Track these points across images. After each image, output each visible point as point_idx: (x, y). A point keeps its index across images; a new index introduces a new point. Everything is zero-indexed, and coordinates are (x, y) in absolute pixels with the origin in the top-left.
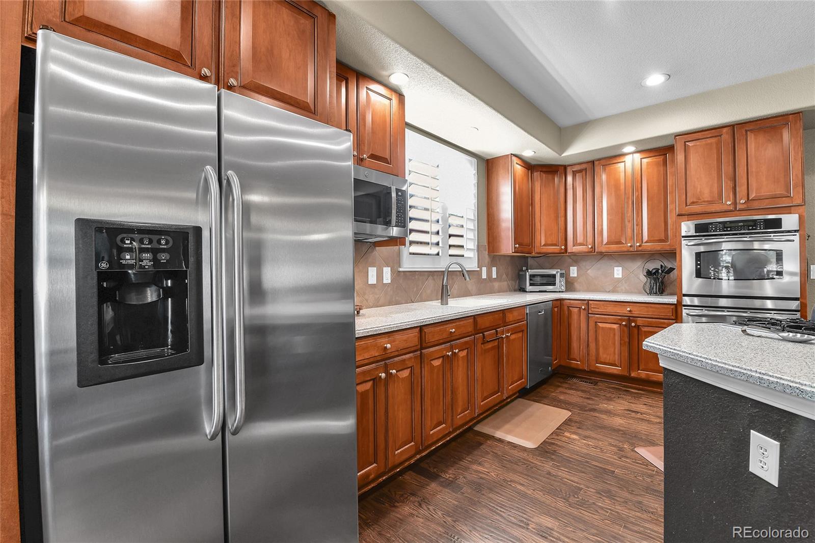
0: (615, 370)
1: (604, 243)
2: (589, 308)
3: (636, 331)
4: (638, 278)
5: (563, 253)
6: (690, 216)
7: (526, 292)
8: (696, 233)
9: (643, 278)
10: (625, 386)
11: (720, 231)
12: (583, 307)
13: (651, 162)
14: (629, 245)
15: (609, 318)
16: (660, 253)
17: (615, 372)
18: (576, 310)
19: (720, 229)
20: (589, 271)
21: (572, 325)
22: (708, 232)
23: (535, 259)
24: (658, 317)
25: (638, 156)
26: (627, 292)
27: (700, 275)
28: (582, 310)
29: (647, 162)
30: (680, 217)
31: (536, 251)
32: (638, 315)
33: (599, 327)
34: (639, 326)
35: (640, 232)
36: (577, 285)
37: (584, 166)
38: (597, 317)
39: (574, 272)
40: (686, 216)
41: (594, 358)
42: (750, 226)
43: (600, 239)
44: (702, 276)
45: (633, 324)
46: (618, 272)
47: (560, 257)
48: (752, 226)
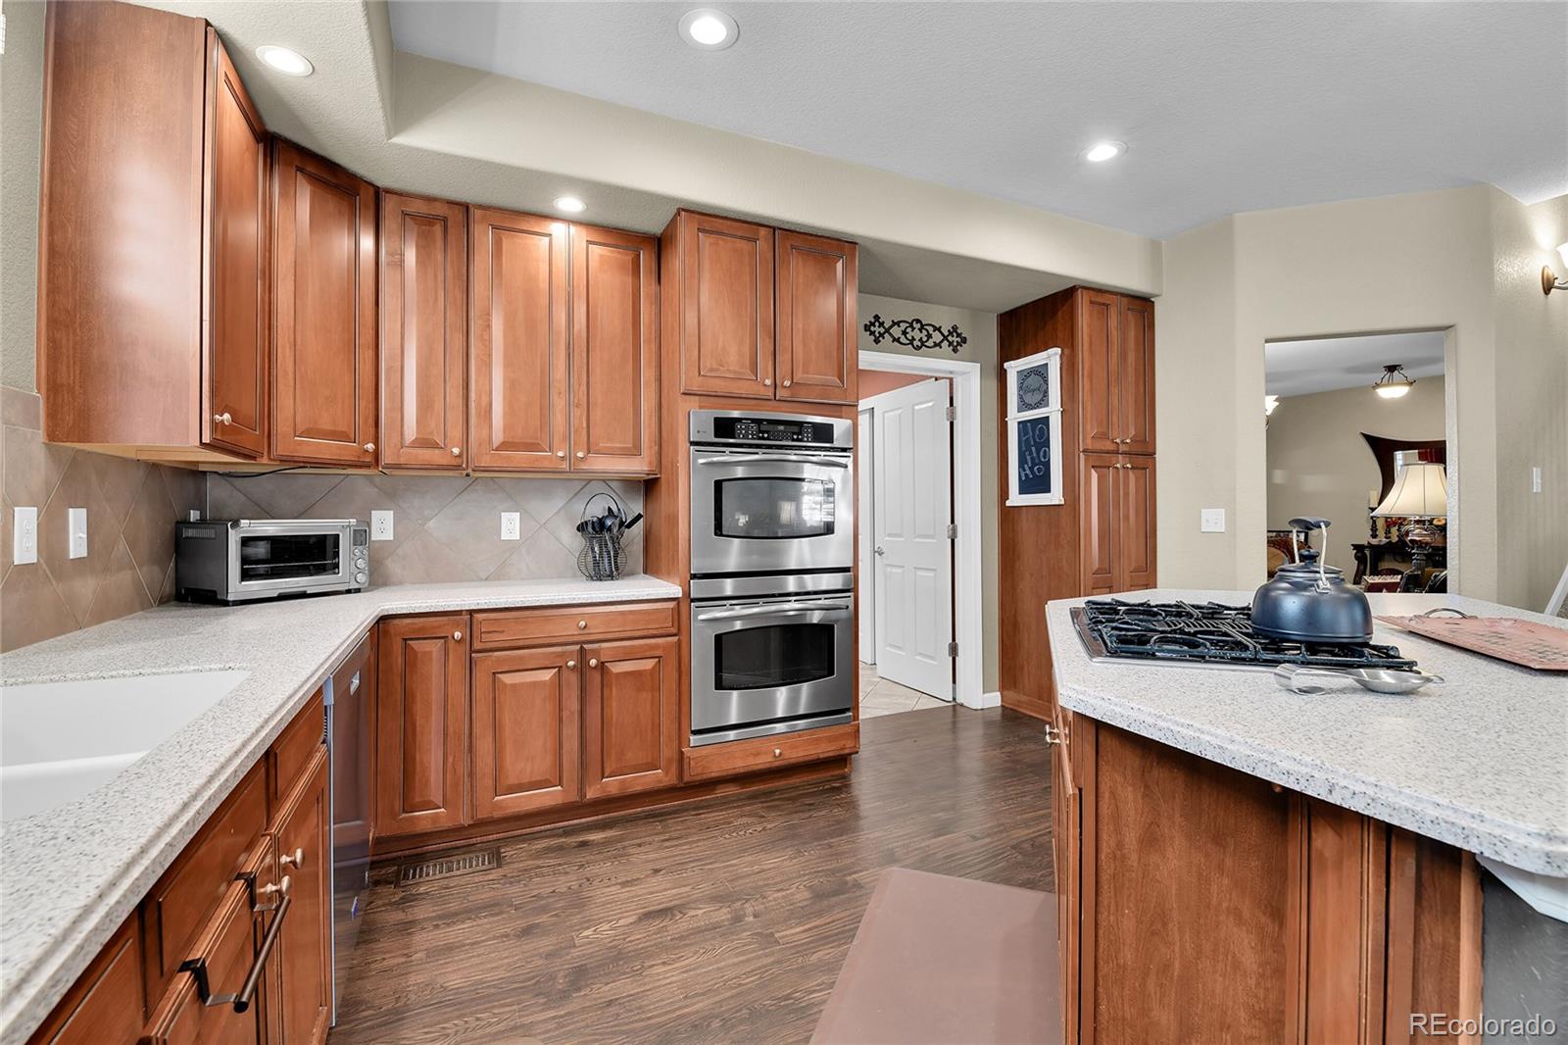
0: (550, 796)
1: (496, 444)
2: (475, 634)
3: (597, 676)
4: (557, 539)
5: (369, 467)
6: (707, 396)
7: (226, 603)
8: (715, 437)
9: (573, 541)
10: (568, 832)
11: (753, 438)
12: (457, 635)
13: (608, 256)
14: (560, 454)
15: (531, 656)
16: (604, 481)
17: (548, 802)
18: (434, 648)
19: (752, 435)
20: (431, 524)
21: (418, 697)
22: (734, 438)
23: (238, 482)
24: (645, 633)
25: (579, 235)
26: (536, 577)
27: (721, 531)
28: (451, 644)
29: (601, 256)
30: (687, 397)
31: (274, 453)
32: (601, 637)
33: (505, 684)
34: (603, 663)
35: (585, 425)
36: (393, 566)
37: (440, 210)
38: (498, 657)
39: (383, 525)
40: (697, 398)
41: (489, 782)
42: (794, 433)
43: (485, 433)
44: (724, 533)
45: (593, 662)
46: (511, 525)
47: (337, 480)
48: (798, 434)
